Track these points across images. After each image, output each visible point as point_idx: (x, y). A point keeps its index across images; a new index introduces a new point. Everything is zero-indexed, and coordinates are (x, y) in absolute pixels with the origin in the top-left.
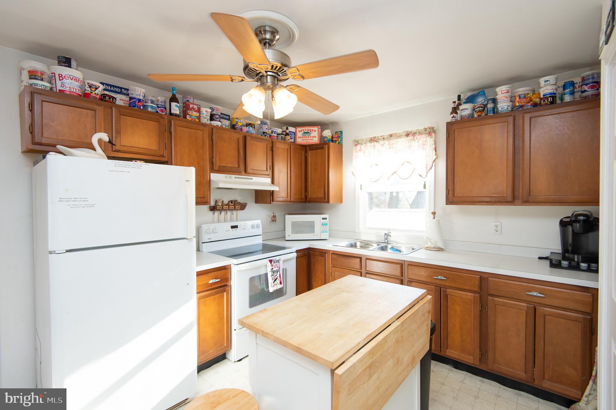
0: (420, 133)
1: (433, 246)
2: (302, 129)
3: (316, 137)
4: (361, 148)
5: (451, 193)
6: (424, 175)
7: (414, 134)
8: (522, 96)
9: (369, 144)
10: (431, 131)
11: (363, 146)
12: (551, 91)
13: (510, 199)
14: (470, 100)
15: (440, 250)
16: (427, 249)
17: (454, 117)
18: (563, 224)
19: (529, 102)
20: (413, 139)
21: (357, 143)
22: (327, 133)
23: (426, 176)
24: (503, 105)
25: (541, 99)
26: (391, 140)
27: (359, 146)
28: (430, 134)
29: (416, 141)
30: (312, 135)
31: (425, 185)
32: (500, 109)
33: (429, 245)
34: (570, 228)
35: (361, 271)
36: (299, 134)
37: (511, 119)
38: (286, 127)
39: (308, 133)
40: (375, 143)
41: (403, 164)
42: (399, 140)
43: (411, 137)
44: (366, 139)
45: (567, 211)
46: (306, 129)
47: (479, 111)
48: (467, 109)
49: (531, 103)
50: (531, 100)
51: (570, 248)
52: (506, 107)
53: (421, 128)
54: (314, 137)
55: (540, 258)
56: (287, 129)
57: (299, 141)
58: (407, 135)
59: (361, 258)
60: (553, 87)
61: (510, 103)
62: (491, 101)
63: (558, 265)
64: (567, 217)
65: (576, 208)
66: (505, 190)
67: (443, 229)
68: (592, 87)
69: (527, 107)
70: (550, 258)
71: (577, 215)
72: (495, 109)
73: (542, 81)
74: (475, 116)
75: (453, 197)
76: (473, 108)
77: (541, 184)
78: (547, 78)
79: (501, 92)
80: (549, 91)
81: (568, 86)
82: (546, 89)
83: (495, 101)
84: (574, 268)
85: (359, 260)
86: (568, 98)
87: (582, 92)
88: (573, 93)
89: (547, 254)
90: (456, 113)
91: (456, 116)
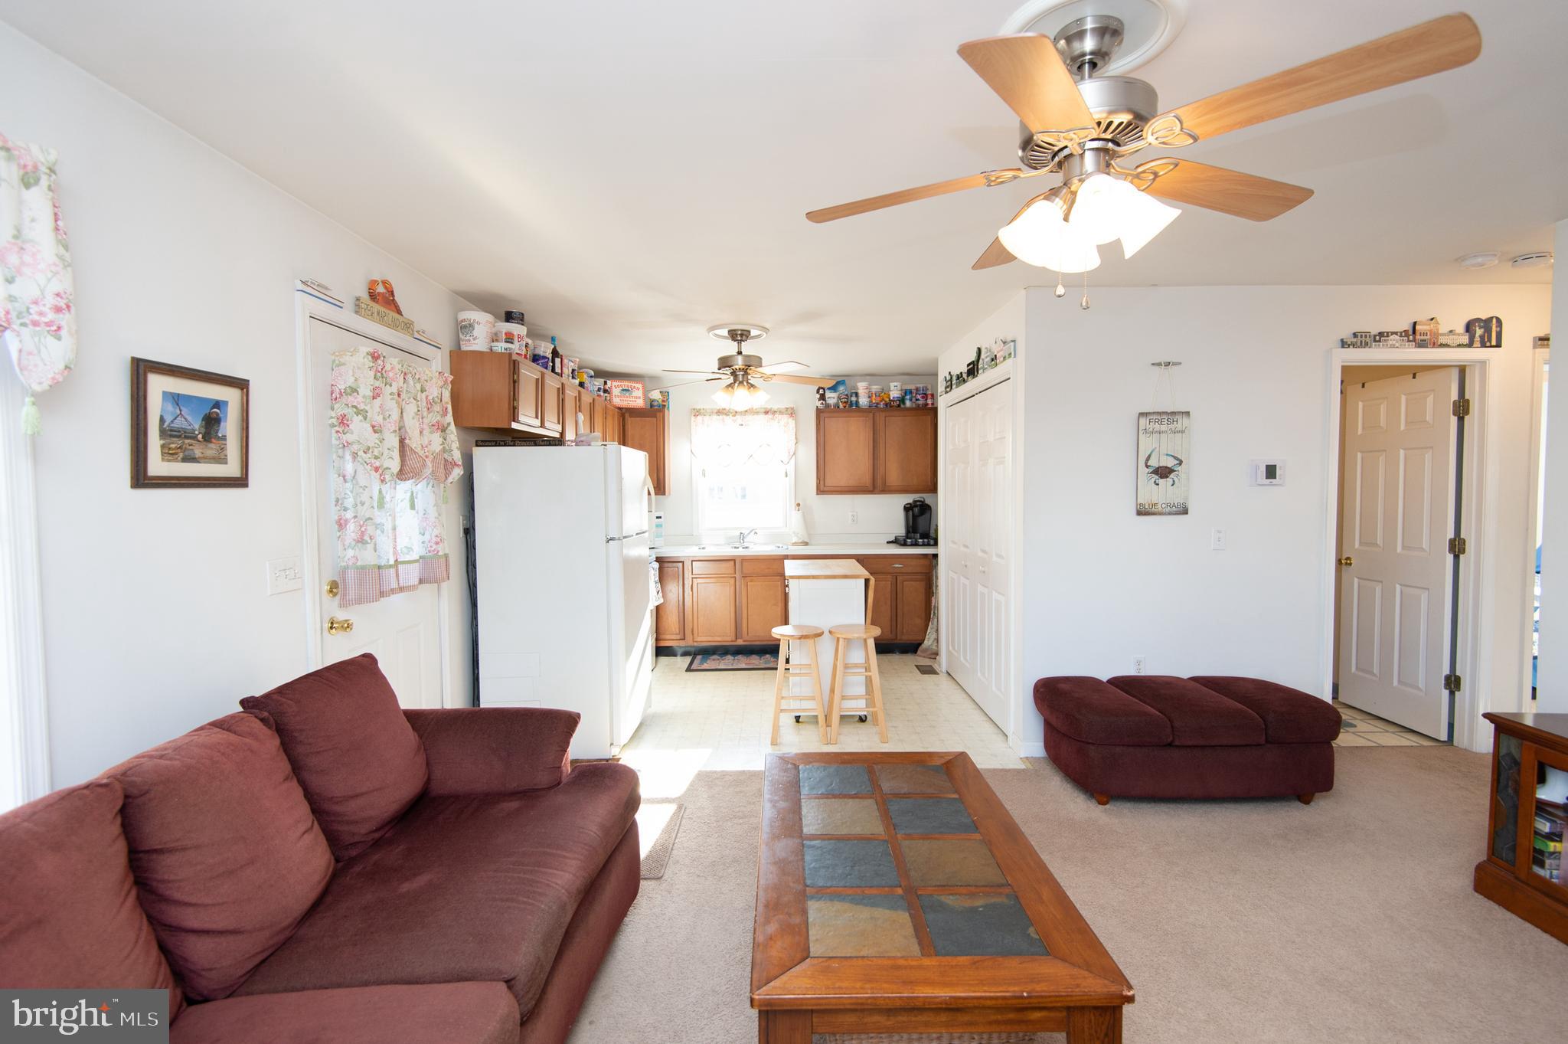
0: (781, 413)
1: (800, 541)
2: (619, 384)
3: (640, 398)
4: (703, 420)
5: (822, 482)
6: (786, 460)
7: (774, 412)
8: (878, 394)
9: (715, 417)
10: (792, 413)
11: (707, 418)
12: (898, 396)
13: (871, 489)
14: (833, 388)
15: (806, 544)
16: (795, 544)
17: (822, 404)
18: (907, 509)
19: (881, 401)
20: (772, 419)
21: (697, 413)
22: (656, 395)
23: (789, 463)
24: (863, 401)
25: (890, 400)
27: (700, 418)
28: (791, 415)
29: (776, 421)
30: (634, 394)
31: (786, 473)
32: (861, 403)
33: (795, 540)
34: (911, 513)
35: (736, 575)
36: (616, 392)
37: (871, 414)
38: (603, 380)
39: (628, 390)
40: (724, 416)
41: (761, 446)
42: (755, 416)
43: (770, 416)
44: (712, 409)
45: (909, 499)
46: (626, 384)
47: (845, 402)
49: (883, 402)
50: (883, 399)
51: (911, 530)
52: (866, 403)
53: (782, 406)
54: (636, 397)
55: (888, 542)
56: (605, 383)
57: (618, 401)
58: (766, 413)
59: (735, 561)
60: (900, 392)
61: (868, 400)
62: (854, 395)
63: (904, 544)
64: (910, 504)
65: (917, 497)
66: (867, 480)
67: (808, 522)
68: (923, 397)
69: (882, 406)
70: (896, 541)
71: (915, 502)
72: (857, 402)
73: (892, 385)
74: (841, 406)
75: (823, 488)
76: (839, 398)
77: (894, 476)
78: (896, 384)
79: (862, 387)
80: (896, 395)
81: (908, 393)
82: (895, 394)
83: (857, 394)
84: (915, 544)
85: (732, 562)
86: (908, 404)
87: (917, 400)
88: (911, 400)
89: (893, 539)
90: (824, 400)
91: (824, 402)
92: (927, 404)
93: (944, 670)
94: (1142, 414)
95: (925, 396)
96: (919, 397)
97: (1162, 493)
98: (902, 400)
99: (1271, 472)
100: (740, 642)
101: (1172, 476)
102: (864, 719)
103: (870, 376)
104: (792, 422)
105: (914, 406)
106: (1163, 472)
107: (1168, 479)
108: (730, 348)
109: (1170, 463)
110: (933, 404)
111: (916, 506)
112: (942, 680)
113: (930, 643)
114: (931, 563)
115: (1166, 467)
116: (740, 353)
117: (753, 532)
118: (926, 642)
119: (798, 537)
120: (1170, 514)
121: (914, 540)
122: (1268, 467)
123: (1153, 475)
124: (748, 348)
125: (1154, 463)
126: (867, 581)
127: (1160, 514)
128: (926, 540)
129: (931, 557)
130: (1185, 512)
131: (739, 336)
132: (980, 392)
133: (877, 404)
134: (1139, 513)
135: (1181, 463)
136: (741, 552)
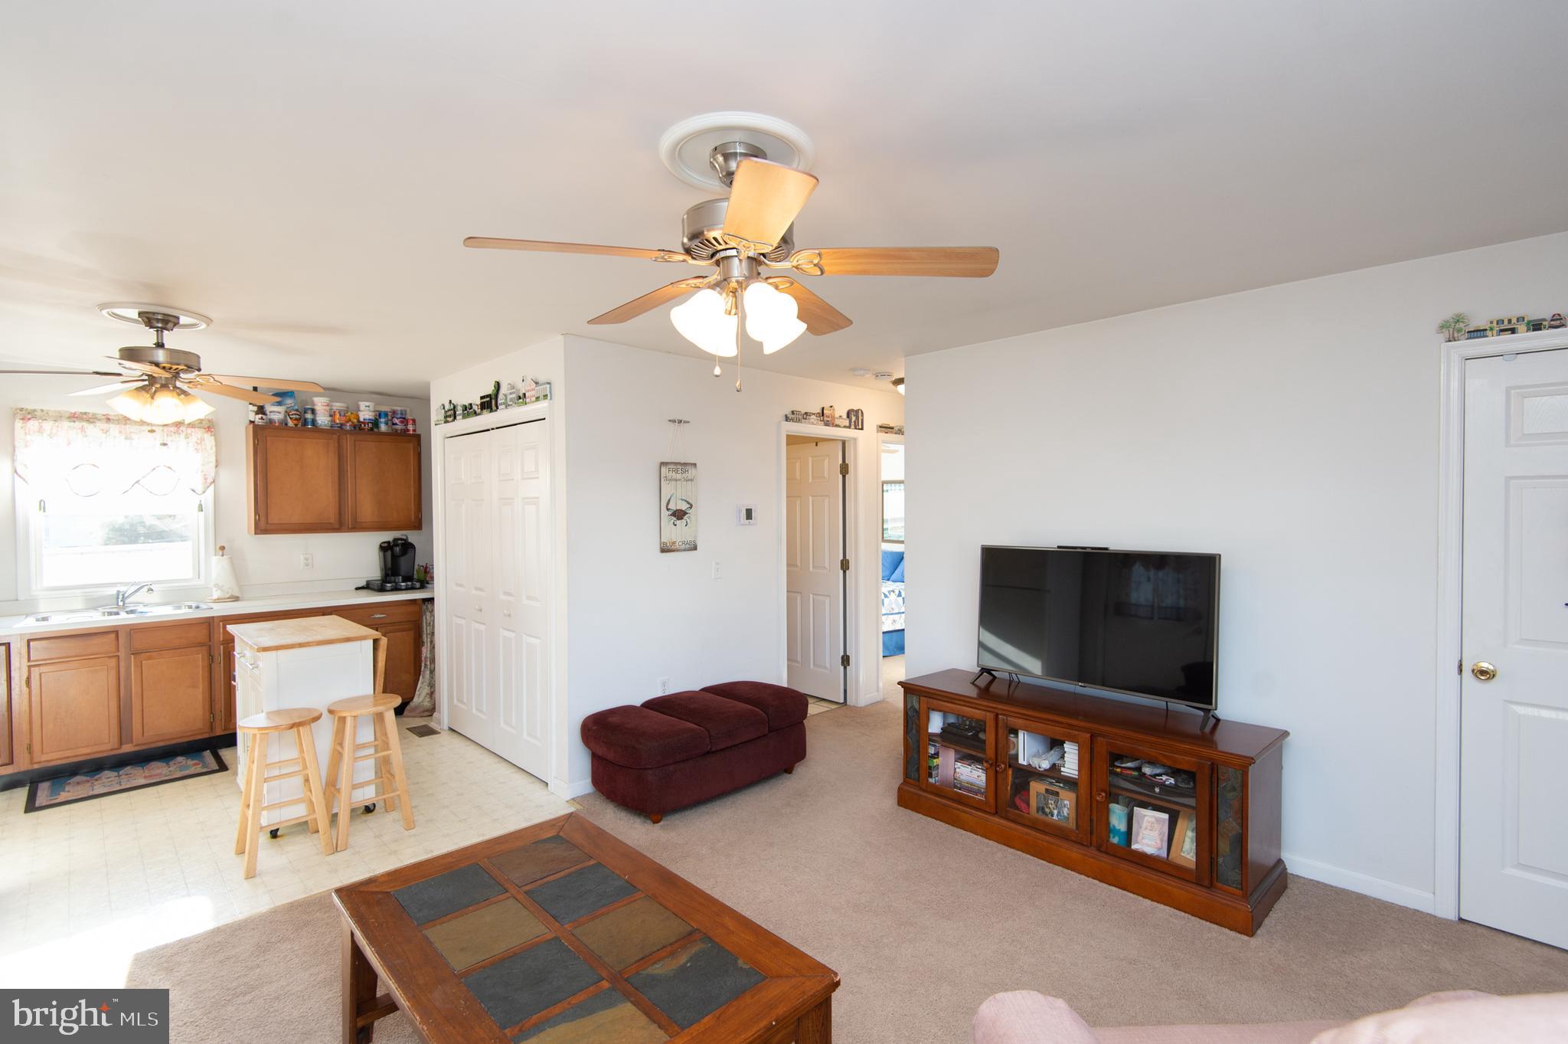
0: (191, 426)
1: (228, 596)
4: (41, 427)
5: (263, 519)
6: (199, 489)
8: (342, 413)
9: (67, 424)
10: (209, 426)
11: (48, 425)
12: (371, 417)
13: (337, 526)
14: (277, 401)
15: (236, 599)
17: (262, 418)
18: (385, 548)
19: (347, 422)
20: (177, 433)
21: (28, 415)
23: (204, 492)
24: (323, 420)
25: (359, 421)
26: (127, 426)
27: (34, 423)
28: (209, 429)
29: (182, 436)
31: (200, 505)
32: (319, 422)
33: (216, 594)
34: (388, 553)
35: (119, 654)
37: (335, 437)
40: (86, 424)
41: (154, 469)
44: (58, 412)
45: (388, 536)
47: (296, 419)
48: (280, 413)
49: (350, 423)
50: (350, 420)
51: (390, 572)
52: (326, 422)
55: (357, 589)
59: (117, 632)
60: (373, 414)
61: (329, 419)
62: (309, 412)
63: (382, 589)
64: (389, 542)
65: (397, 534)
66: (331, 515)
67: (237, 570)
68: (402, 422)
69: (348, 428)
70: (368, 587)
71: (396, 540)
72: (314, 421)
73: (363, 405)
74: (291, 423)
75: (265, 524)
76: (287, 413)
77: (367, 509)
78: (367, 404)
79: (320, 403)
80: (367, 417)
81: (383, 415)
82: (366, 414)
83: (313, 411)
84: (396, 589)
85: (113, 636)
86: (383, 428)
87: (394, 424)
88: (386, 424)
89: (363, 583)
90: (264, 414)
91: (264, 417)
92: (408, 430)
93: (446, 728)
94: (663, 464)
95: (405, 421)
96: (396, 421)
97: (676, 532)
98: (375, 423)
99: (749, 514)
100: (128, 748)
101: (685, 517)
102: (372, 808)
103: (332, 391)
104: (209, 440)
105: (390, 431)
106: (679, 515)
107: (683, 520)
108: (146, 338)
109: (684, 506)
110: (414, 430)
111: (397, 545)
112: (444, 739)
113: (421, 699)
114: (421, 609)
115: (681, 510)
116: (160, 345)
117: (146, 589)
118: (416, 699)
119: (222, 590)
120: (685, 550)
121: (394, 584)
122: (747, 510)
123: (673, 517)
124: (173, 339)
125: (672, 506)
126: (376, 642)
127: (678, 550)
128: (409, 583)
129: (421, 602)
130: (695, 548)
131: (160, 321)
132: (497, 428)
133: (342, 424)
134: (663, 551)
135: (691, 507)
136: (123, 619)
